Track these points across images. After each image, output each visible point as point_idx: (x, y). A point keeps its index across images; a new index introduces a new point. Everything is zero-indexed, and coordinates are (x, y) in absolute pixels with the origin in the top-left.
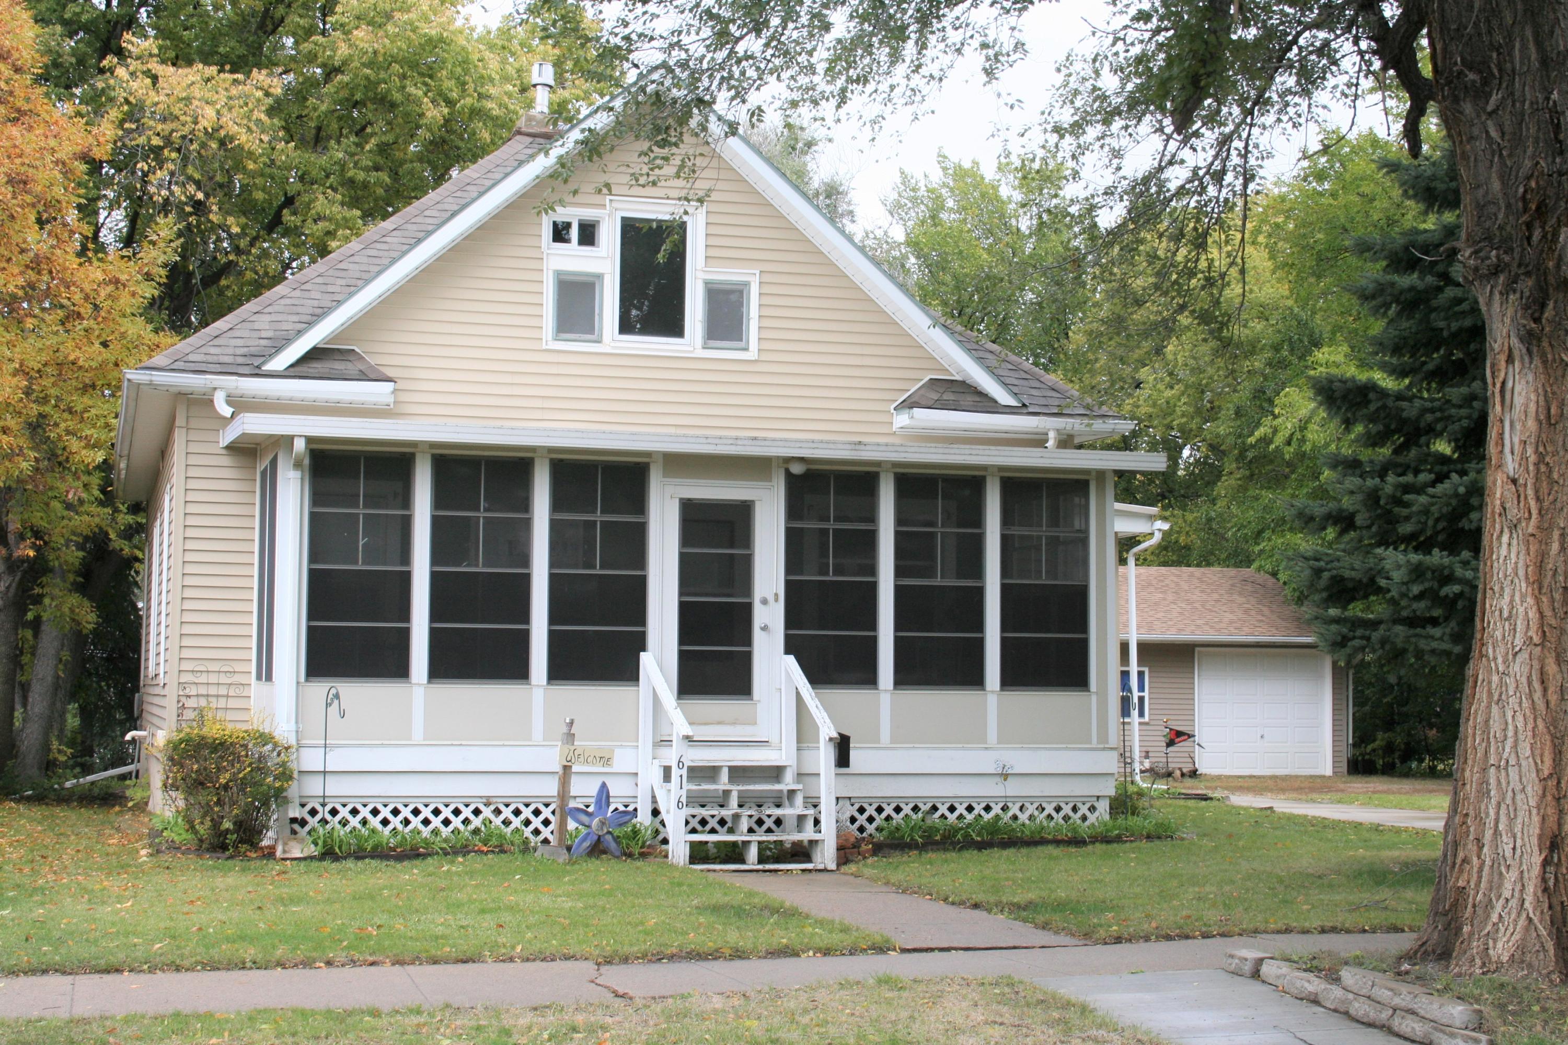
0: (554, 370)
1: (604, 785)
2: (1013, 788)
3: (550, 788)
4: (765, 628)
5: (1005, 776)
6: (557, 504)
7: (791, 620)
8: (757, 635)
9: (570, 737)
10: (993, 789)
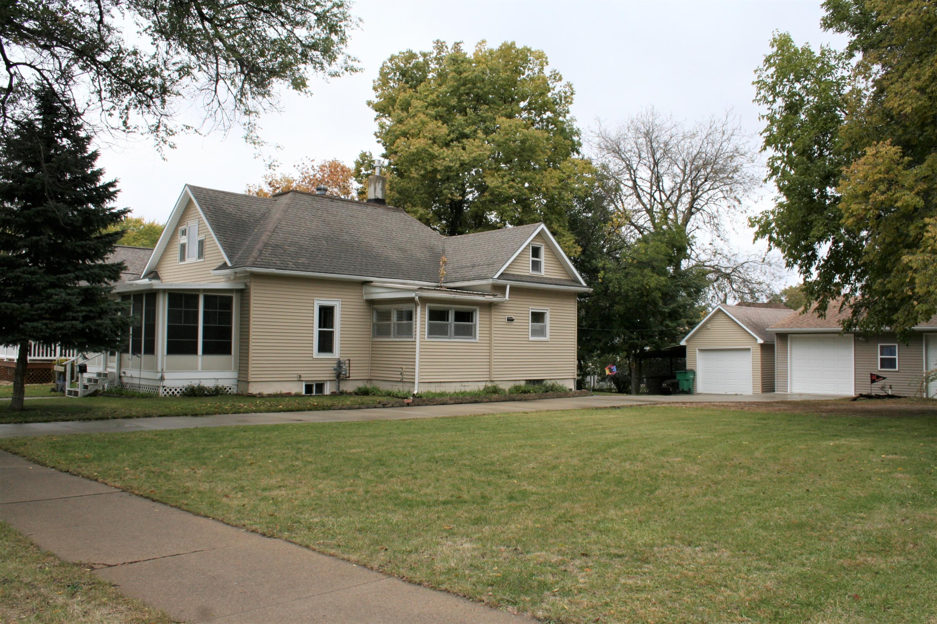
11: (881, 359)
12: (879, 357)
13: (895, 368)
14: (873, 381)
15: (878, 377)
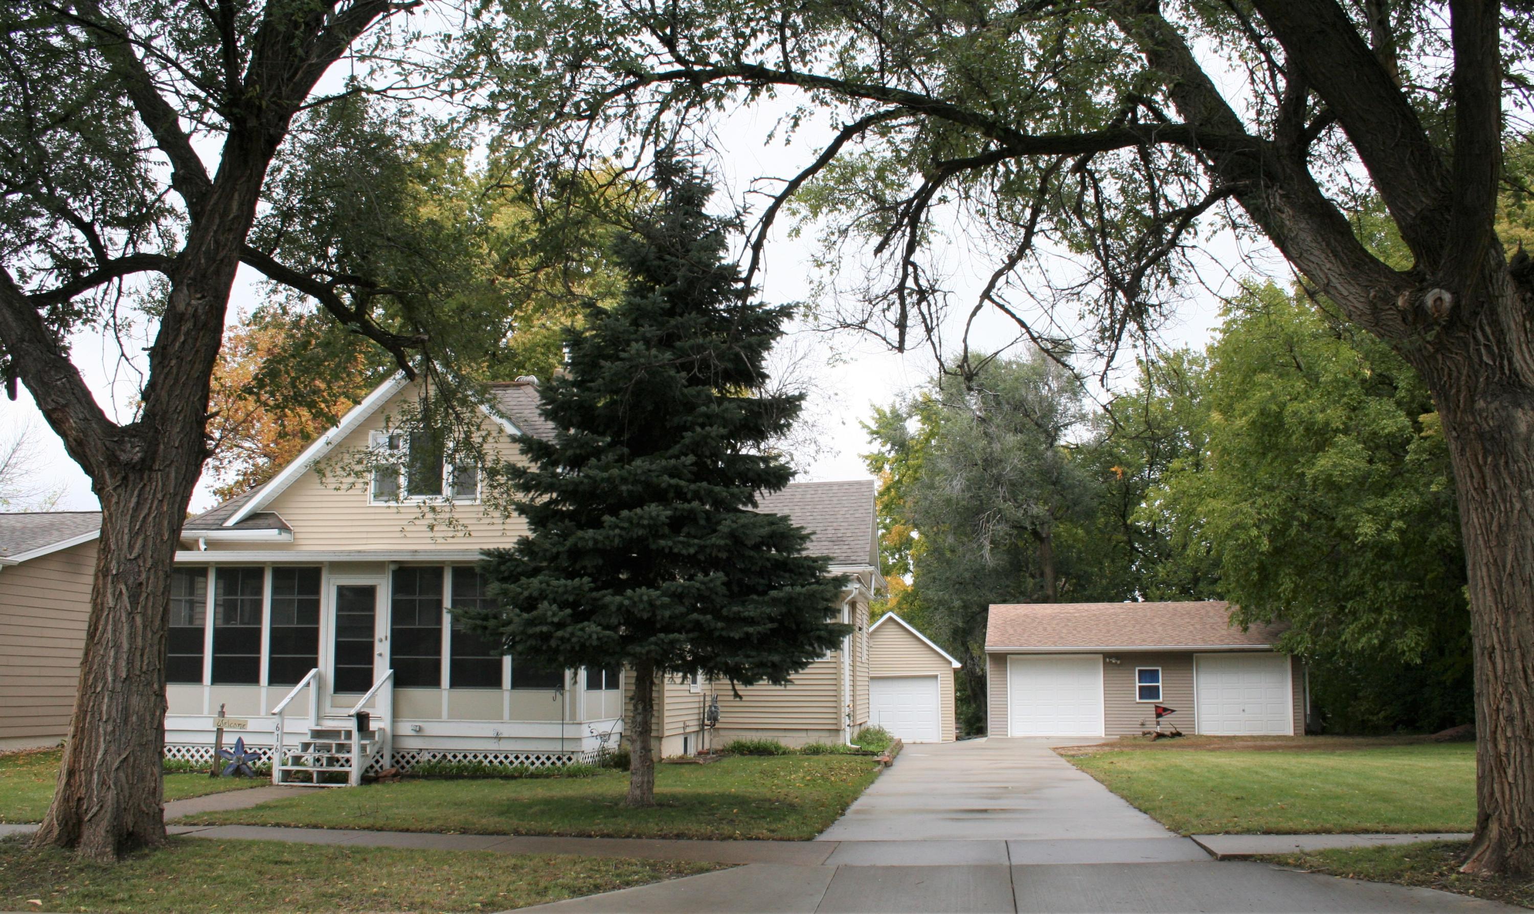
0: (373, 517)
1: (240, 739)
2: (505, 746)
3: (212, 739)
4: (380, 655)
5: (500, 739)
6: (275, 590)
7: (394, 650)
8: (377, 659)
9: (222, 713)
10: (492, 746)
11: (1140, 687)
12: (1138, 684)
13: (1158, 697)
14: (1159, 715)
15: (1165, 710)
